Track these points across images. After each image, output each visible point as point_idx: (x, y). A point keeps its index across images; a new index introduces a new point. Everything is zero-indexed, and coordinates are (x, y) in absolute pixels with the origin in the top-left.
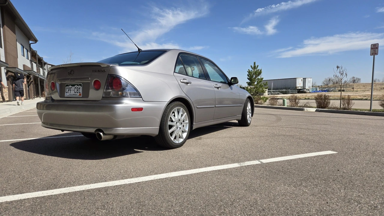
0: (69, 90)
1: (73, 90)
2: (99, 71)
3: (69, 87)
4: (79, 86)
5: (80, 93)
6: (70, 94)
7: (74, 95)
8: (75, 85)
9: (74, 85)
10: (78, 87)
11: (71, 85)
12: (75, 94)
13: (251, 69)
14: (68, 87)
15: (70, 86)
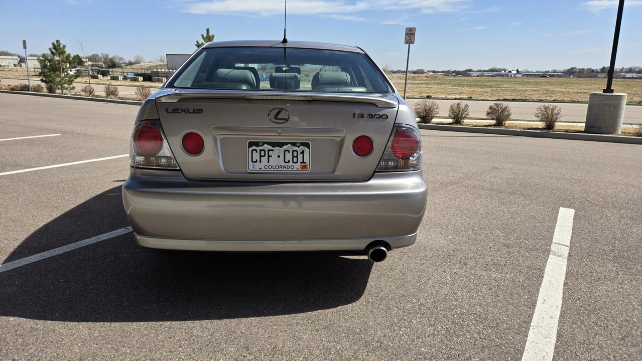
0: (261, 156)
1: (279, 156)
2: (371, 116)
3: (261, 148)
4: (299, 147)
5: (303, 162)
6: (268, 164)
7: (281, 167)
8: (286, 144)
9: (281, 145)
10: (295, 148)
11: (269, 143)
12: (286, 164)
13: (201, 41)
14: (258, 149)
15: (267, 147)
